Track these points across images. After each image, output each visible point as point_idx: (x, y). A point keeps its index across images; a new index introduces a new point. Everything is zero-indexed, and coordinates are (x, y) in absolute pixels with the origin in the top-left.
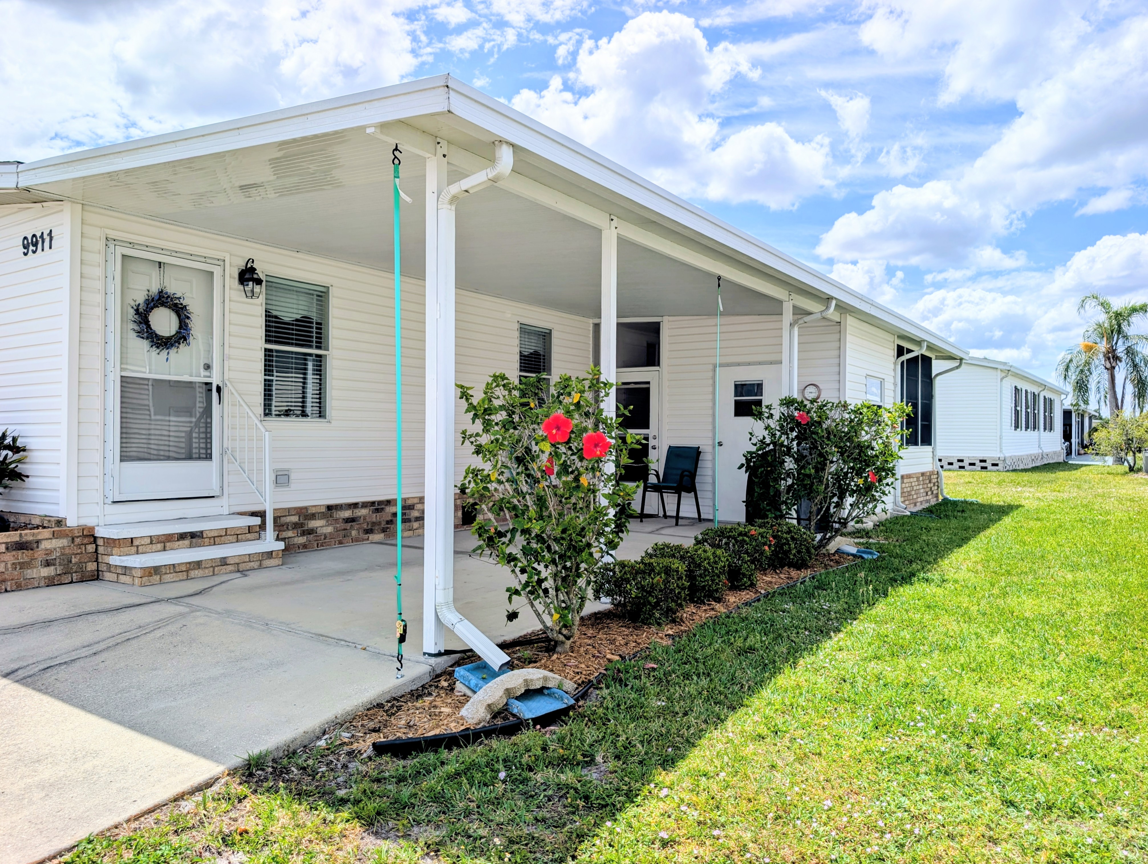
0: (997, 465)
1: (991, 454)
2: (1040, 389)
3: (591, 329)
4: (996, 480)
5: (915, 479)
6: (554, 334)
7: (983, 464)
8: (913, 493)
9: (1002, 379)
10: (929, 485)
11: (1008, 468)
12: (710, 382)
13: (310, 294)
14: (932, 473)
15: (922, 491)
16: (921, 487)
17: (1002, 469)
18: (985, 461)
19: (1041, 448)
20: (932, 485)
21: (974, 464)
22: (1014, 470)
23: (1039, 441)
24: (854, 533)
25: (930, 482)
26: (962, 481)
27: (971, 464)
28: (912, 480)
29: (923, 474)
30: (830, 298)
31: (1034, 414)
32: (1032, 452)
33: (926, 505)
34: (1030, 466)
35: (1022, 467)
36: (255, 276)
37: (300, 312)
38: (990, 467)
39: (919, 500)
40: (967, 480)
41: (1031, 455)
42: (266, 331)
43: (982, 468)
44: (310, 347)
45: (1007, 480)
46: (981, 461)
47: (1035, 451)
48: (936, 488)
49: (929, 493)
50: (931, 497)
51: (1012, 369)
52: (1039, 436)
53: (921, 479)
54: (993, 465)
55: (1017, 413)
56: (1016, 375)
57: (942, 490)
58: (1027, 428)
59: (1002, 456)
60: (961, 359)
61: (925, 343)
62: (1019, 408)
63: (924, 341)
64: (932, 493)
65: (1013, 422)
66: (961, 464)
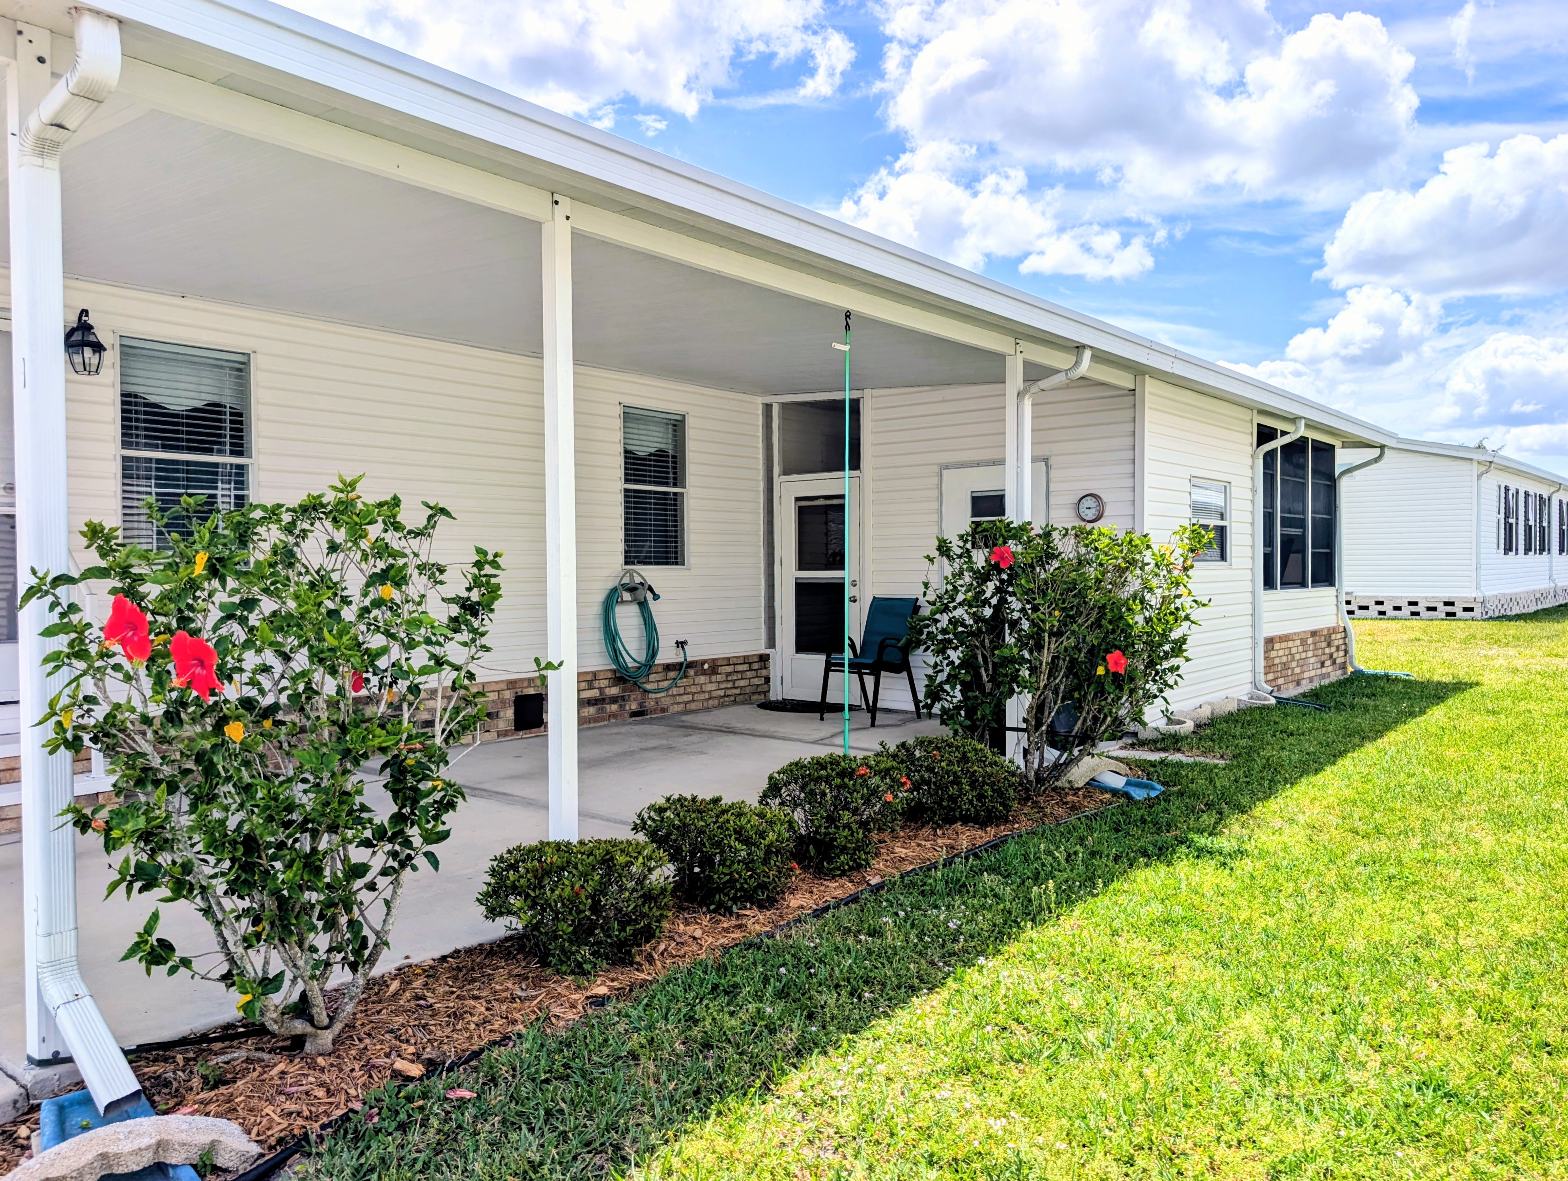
0: (1471, 609)
1: (1462, 593)
2: (1553, 489)
3: (760, 412)
4: (1461, 635)
5: (1298, 643)
6: (690, 423)
7: (1449, 609)
8: (1294, 664)
9: (1479, 476)
10: (1327, 651)
11: (1490, 614)
12: (935, 493)
13: (222, 367)
14: (1333, 630)
15: (1312, 660)
16: (1310, 654)
17: (1479, 616)
18: (1452, 604)
19: (1553, 581)
20: (1333, 649)
21: (1434, 609)
22: (1500, 618)
23: (1550, 570)
24: (1155, 742)
25: (1329, 645)
26: (1405, 637)
27: (1429, 609)
28: (1290, 644)
29: (1314, 634)
30: (1080, 348)
31: (1542, 529)
32: (1536, 587)
33: (1316, 685)
34: (1533, 609)
35: (1516, 611)
36: (92, 338)
37: (204, 396)
38: (1460, 614)
39: (1306, 675)
40: (1413, 636)
41: (1534, 592)
42: (123, 427)
43: (1448, 614)
44: (221, 452)
45: (1479, 636)
46: (1447, 604)
47: (1543, 584)
48: (1342, 653)
49: (1328, 663)
50: (1330, 669)
51: (1495, 460)
52: (1551, 561)
53: (1310, 641)
54: (1466, 609)
55: (1509, 528)
56: (1505, 469)
57: (1351, 657)
58: (1528, 549)
59: (1479, 596)
60: (1382, 447)
61: (1303, 422)
62: (1512, 521)
63: (1301, 418)
64: (1334, 663)
65: (1502, 541)
66: (1414, 609)
